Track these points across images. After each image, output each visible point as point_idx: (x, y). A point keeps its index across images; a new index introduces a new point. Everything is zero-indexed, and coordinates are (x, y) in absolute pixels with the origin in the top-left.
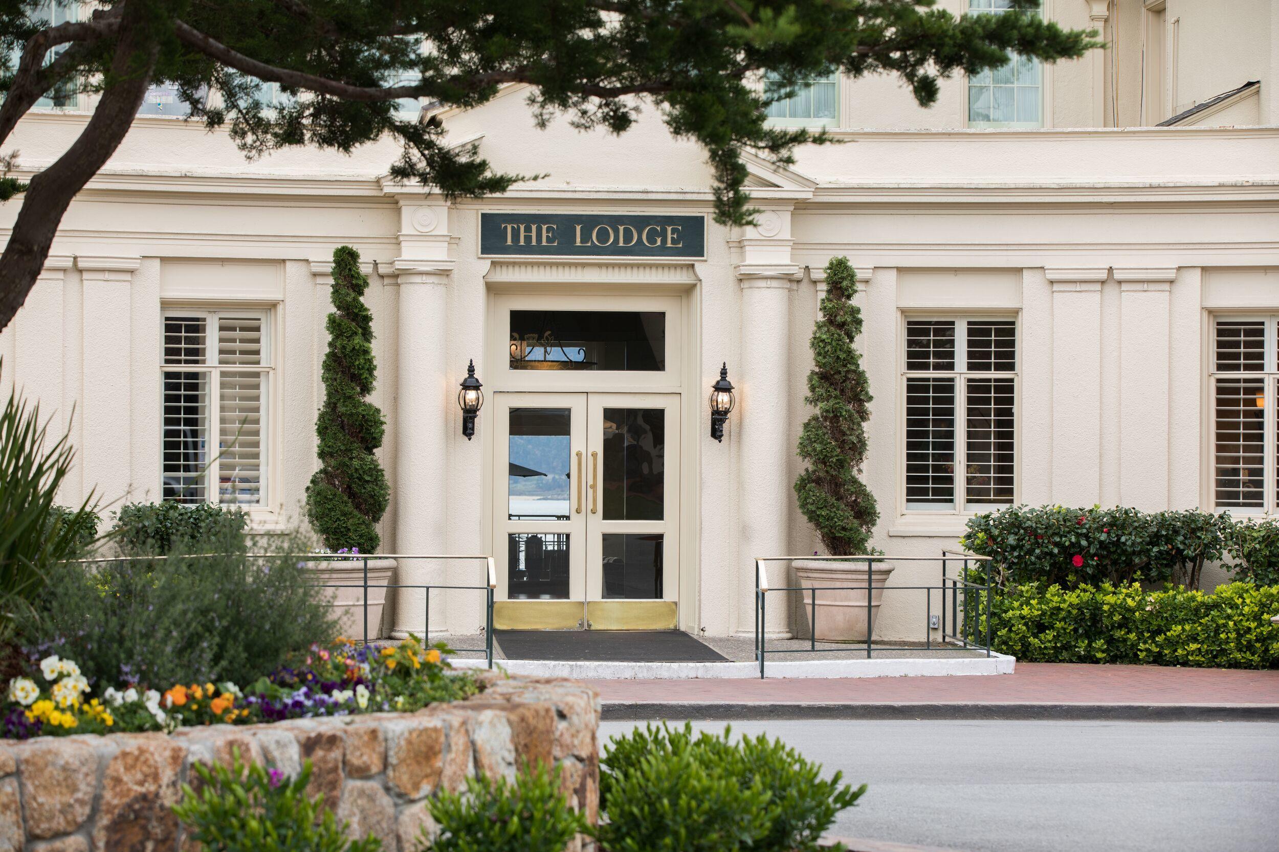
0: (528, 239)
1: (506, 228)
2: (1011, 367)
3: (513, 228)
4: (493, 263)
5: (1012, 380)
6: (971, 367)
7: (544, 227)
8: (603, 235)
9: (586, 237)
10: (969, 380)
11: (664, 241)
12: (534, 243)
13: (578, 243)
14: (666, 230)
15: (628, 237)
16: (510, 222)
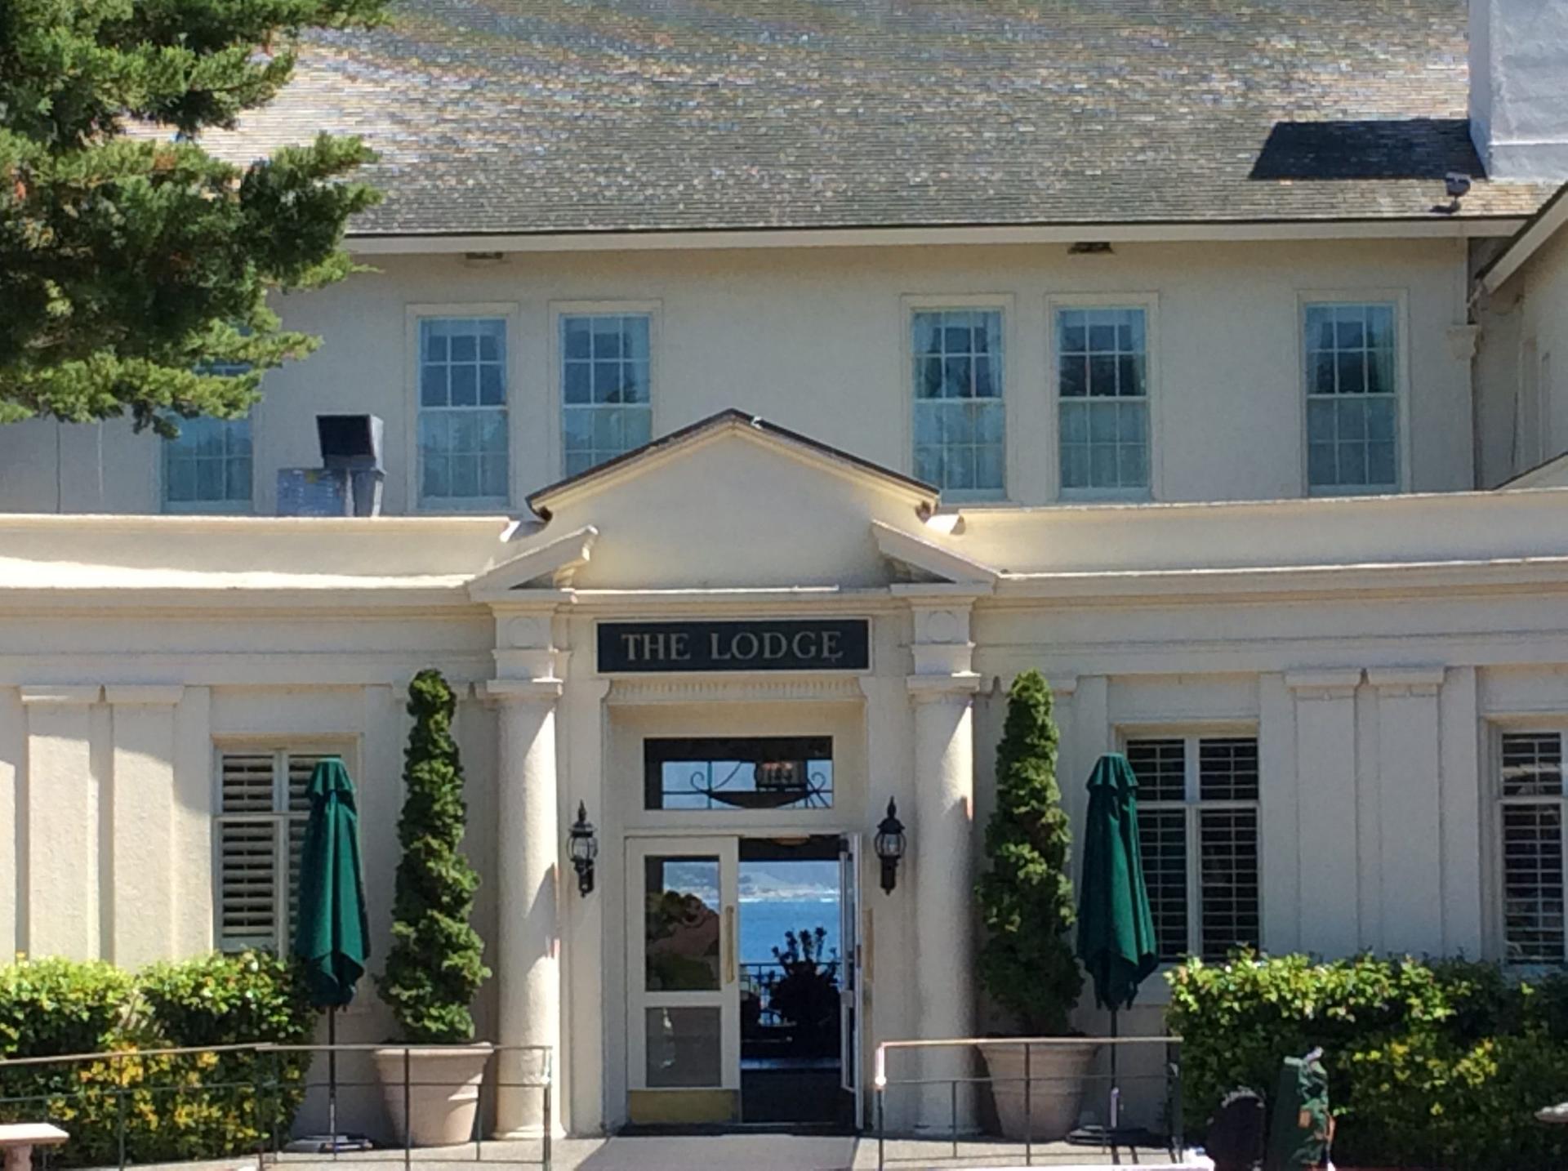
0: (654, 652)
1: (627, 640)
2: (1254, 795)
3: (636, 640)
4: (612, 682)
5: (1253, 811)
6: (1205, 795)
7: (674, 637)
8: (745, 646)
9: (724, 647)
10: (1204, 811)
11: (820, 650)
12: (661, 656)
13: (715, 655)
14: (821, 638)
15: (775, 646)
16: (633, 633)
